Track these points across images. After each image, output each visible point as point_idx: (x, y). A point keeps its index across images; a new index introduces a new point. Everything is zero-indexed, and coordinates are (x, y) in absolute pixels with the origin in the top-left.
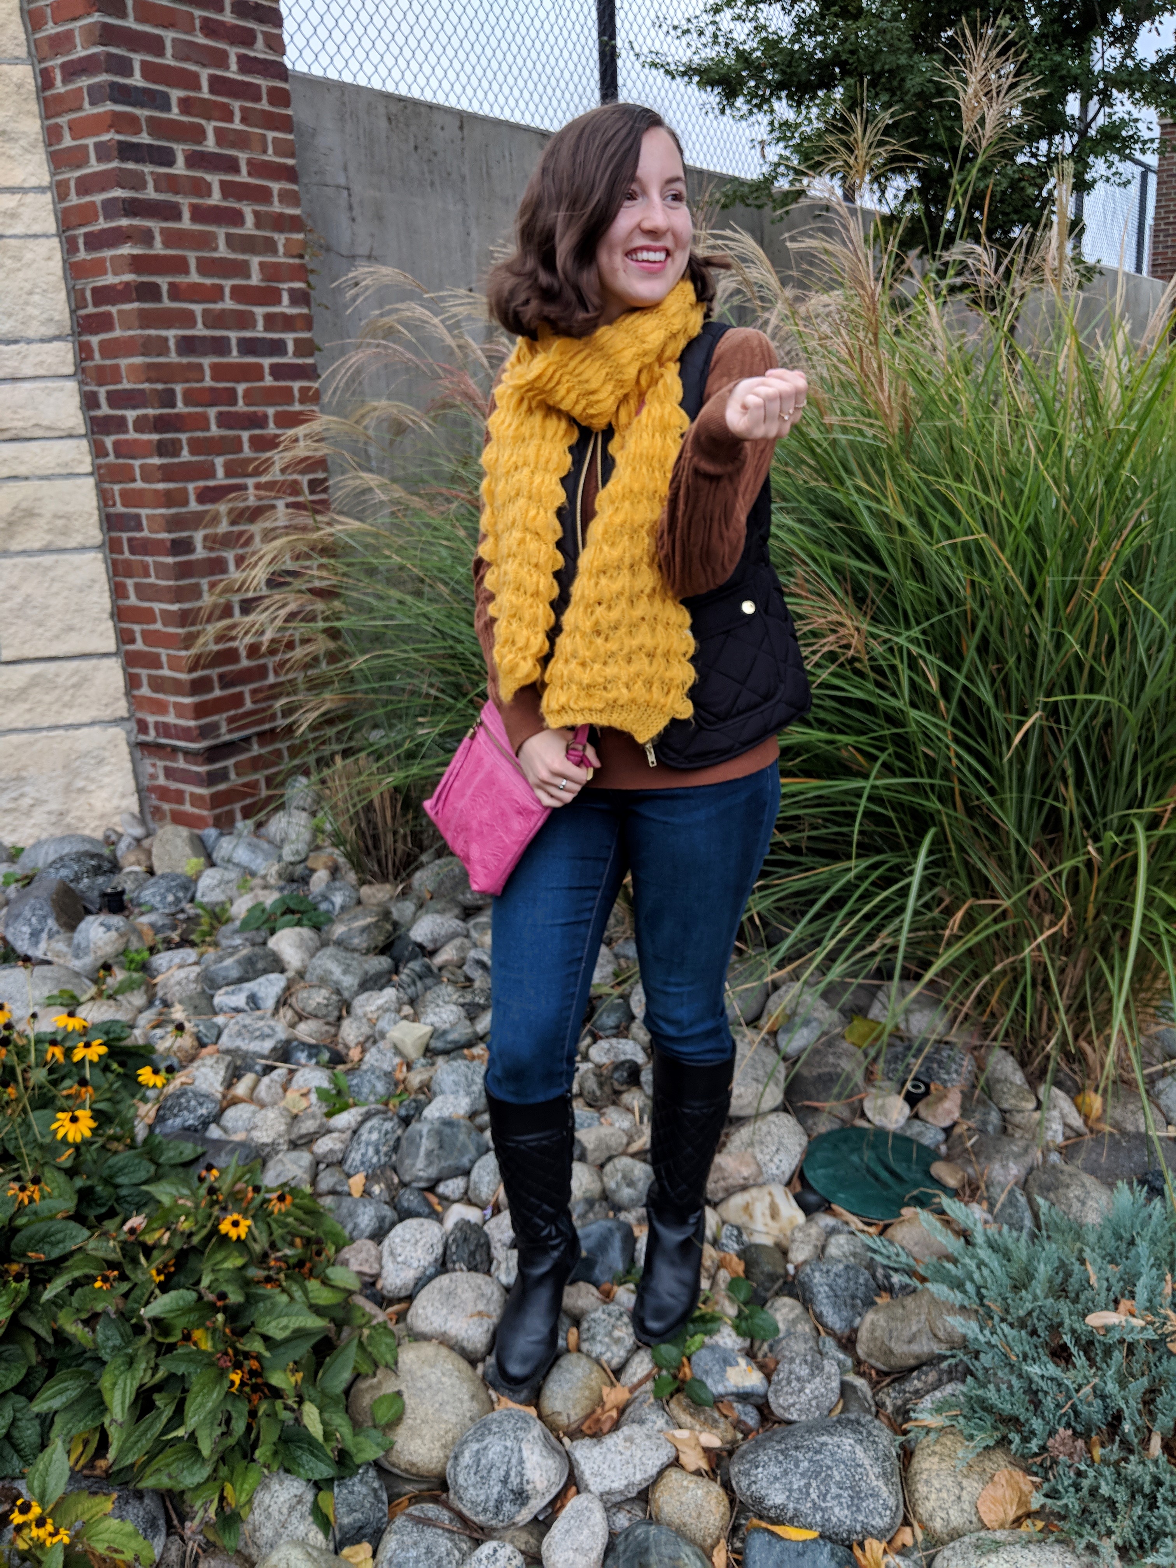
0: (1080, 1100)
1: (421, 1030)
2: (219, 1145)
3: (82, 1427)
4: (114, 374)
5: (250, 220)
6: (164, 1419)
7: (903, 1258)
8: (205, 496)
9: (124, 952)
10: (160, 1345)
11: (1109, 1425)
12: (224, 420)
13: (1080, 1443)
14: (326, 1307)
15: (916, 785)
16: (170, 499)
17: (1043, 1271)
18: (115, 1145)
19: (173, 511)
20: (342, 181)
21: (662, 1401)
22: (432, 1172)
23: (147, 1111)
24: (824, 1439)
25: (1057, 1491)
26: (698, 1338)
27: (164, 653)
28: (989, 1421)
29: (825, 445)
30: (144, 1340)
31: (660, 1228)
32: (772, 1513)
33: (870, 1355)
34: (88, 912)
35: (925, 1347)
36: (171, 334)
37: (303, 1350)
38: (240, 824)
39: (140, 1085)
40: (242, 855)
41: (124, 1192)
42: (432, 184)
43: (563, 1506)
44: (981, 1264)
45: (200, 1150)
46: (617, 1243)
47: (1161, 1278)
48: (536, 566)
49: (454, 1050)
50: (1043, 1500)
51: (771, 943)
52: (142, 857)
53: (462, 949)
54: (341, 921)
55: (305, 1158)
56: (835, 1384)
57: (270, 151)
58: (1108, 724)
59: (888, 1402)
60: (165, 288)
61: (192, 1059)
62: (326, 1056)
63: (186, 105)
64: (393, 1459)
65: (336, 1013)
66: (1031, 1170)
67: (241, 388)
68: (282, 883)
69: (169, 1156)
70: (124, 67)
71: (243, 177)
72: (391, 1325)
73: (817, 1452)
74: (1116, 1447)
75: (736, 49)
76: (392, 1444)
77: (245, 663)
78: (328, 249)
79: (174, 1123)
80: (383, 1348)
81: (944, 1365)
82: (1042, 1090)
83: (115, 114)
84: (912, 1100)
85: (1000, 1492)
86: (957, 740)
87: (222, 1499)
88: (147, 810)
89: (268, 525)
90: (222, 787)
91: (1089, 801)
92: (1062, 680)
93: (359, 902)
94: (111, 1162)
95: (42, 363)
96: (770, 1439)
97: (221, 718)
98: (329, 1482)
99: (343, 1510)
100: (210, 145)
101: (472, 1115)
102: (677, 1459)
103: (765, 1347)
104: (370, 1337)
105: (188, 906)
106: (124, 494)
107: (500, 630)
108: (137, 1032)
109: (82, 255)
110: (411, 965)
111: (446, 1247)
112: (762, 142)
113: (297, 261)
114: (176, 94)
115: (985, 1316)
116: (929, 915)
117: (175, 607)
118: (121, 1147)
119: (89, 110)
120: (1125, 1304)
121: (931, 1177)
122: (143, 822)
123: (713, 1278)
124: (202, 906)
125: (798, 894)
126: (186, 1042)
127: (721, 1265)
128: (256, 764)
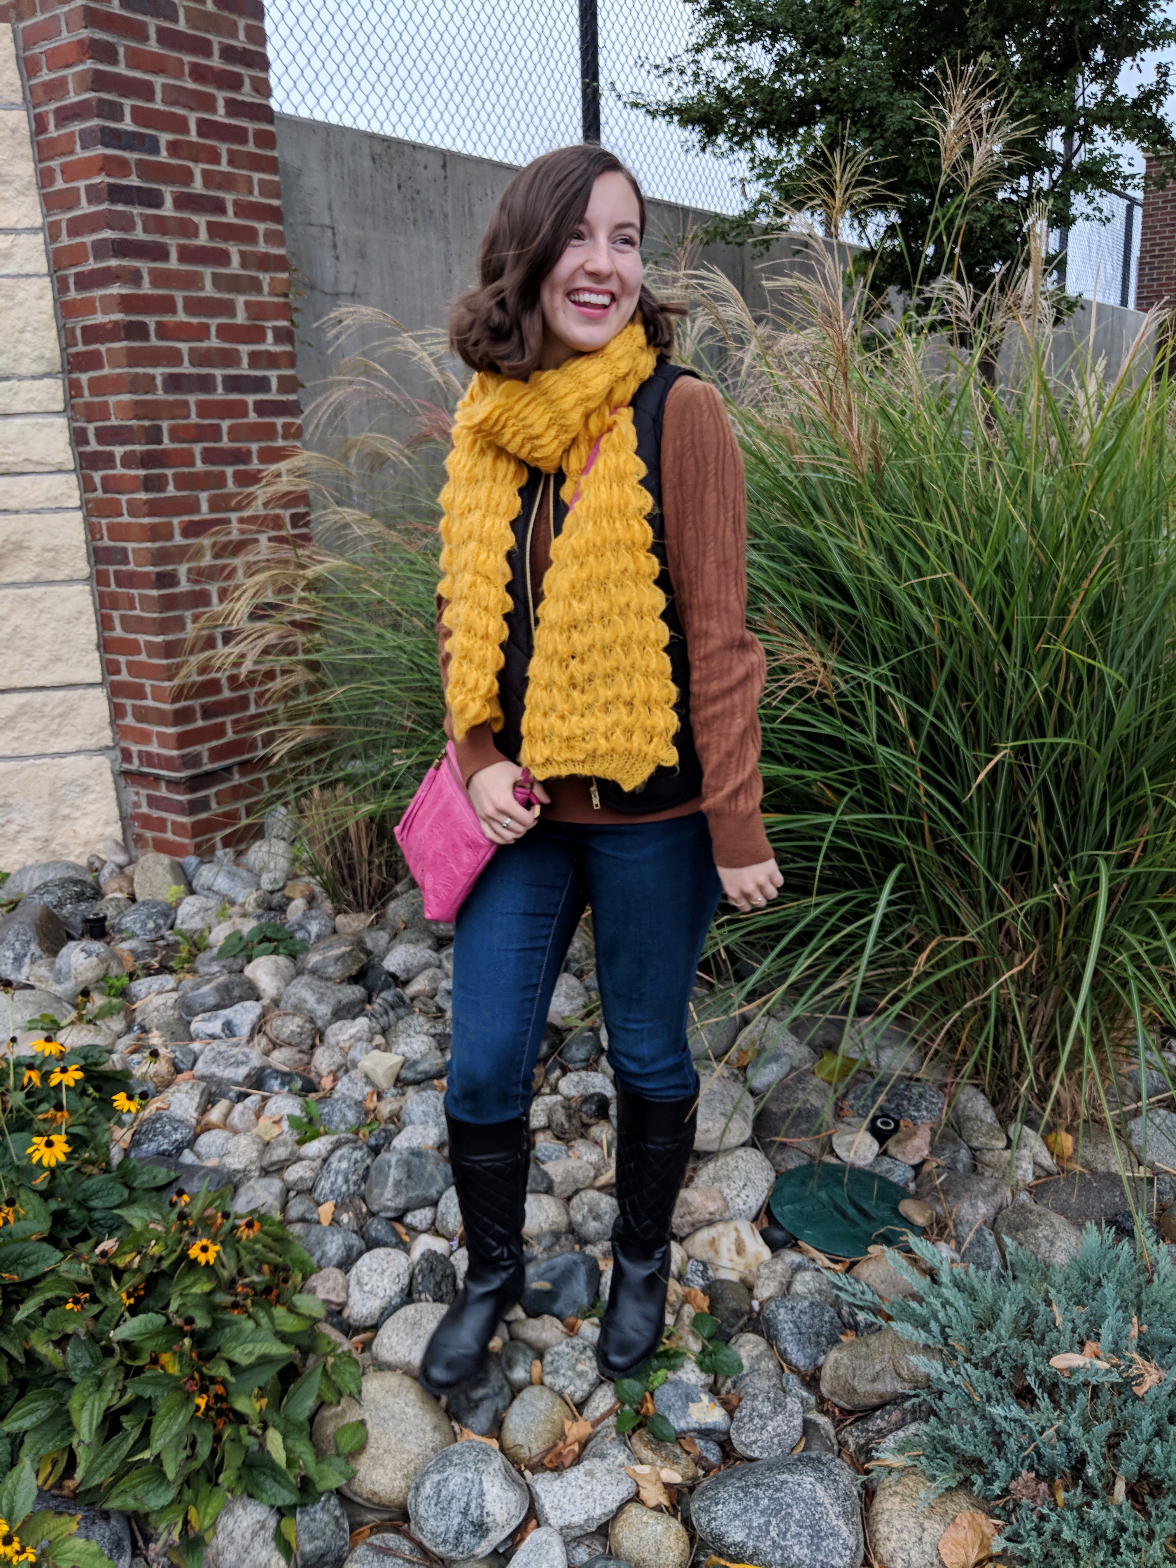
0: (1051, 1139)
1: (393, 1059)
2: (192, 1170)
3: (51, 1447)
4: (102, 412)
5: (236, 260)
6: (131, 1441)
7: (869, 1296)
8: (190, 530)
9: (105, 977)
10: (129, 1367)
11: (1073, 1468)
12: (209, 456)
13: (1043, 1486)
14: (292, 1334)
15: (885, 820)
16: (156, 533)
17: (1008, 1311)
18: (89, 1169)
19: (158, 545)
20: (327, 221)
21: (624, 1436)
22: (400, 1202)
23: (122, 1136)
24: (785, 1476)
25: (1019, 1535)
26: (662, 1373)
27: (148, 684)
28: (952, 1461)
29: (796, 482)
30: (113, 1361)
31: (624, 1262)
32: (732, 1551)
33: (834, 1394)
34: (71, 938)
35: (889, 1386)
36: (159, 372)
37: (268, 1375)
38: (220, 853)
39: (115, 1110)
40: (222, 883)
41: (97, 1215)
42: (415, 222)
43: (522, 1539)
44: (945, 1303)
45: (173, 1175)
46: (582, 1275)
47: (1127, 1321)
48: (486, 609)
49: (422, 1081)
50: (1004, 1544)
51: (740, 977)
52: (125, 884)
53: (434, 979)
54: (316, 950)
55: (275, 1185)
56: (798, 1422)
57: (256, 191)
58: (1076, 763)
59: (851, 1441)
60: (152, 327)
61: (168, 1084)
62: (298, 1084)
63: (174, 148)
64: (356, 1487)
65: (309, 1042)
66: (1001, 1208)
67: (225, 424)
68: (260, 911)
69: (142, 1180)
70: (115, 113)
71: (230, 218)
72: (355, 1354)
73: (777, 1490)
74: (1079, 1490)
75: (717, 88)
76: (355, 1473)
77: (227, 694)
78: (312, 287)
79: (149, 1148)
80: (347, 1377)
81: (908, 1405)
82: (1014, 1129)
83: (106, 157)
84: (881, 1136)
85: (962, 1534)
86: (926, 777)
87: (186, 1522)
88: (130, 838)
89: (251, 558)
90: (203, 816)
91: (1059, 839)
92: (1031, 717)
93: (335, 932)
94: (85, 1185)
95: (32, 399)
96: (731, 1476)
97: (203, 749)
98: (292, 1509)
99: (304, 1537)
100: (198, 186)
101: (440, 1147)
102: (638, 1494)
103: (729, 1383)
104: (334, 1365)
105: (168, 933)
106: (111, 528)
107: (453, 669)
108: (115, 1057)
109: (73, 294)
110: (384, 995)
111: (412, 1277)
112: (742, 180)
113: (282, 300)
114: (164, 138)
115: (948, 1356)
116: (898, 951)
117: (159, 639)
118: (95, 1171)
119: (80, 154)
120: (1091, 1346)
121: (899, 1215)
122: (126, 849)
123: (678, 1313)
124: (180, 933)
125: (769, 928)
126: (162, 1067)
127: (686, 1300)
128: (237, 793)
